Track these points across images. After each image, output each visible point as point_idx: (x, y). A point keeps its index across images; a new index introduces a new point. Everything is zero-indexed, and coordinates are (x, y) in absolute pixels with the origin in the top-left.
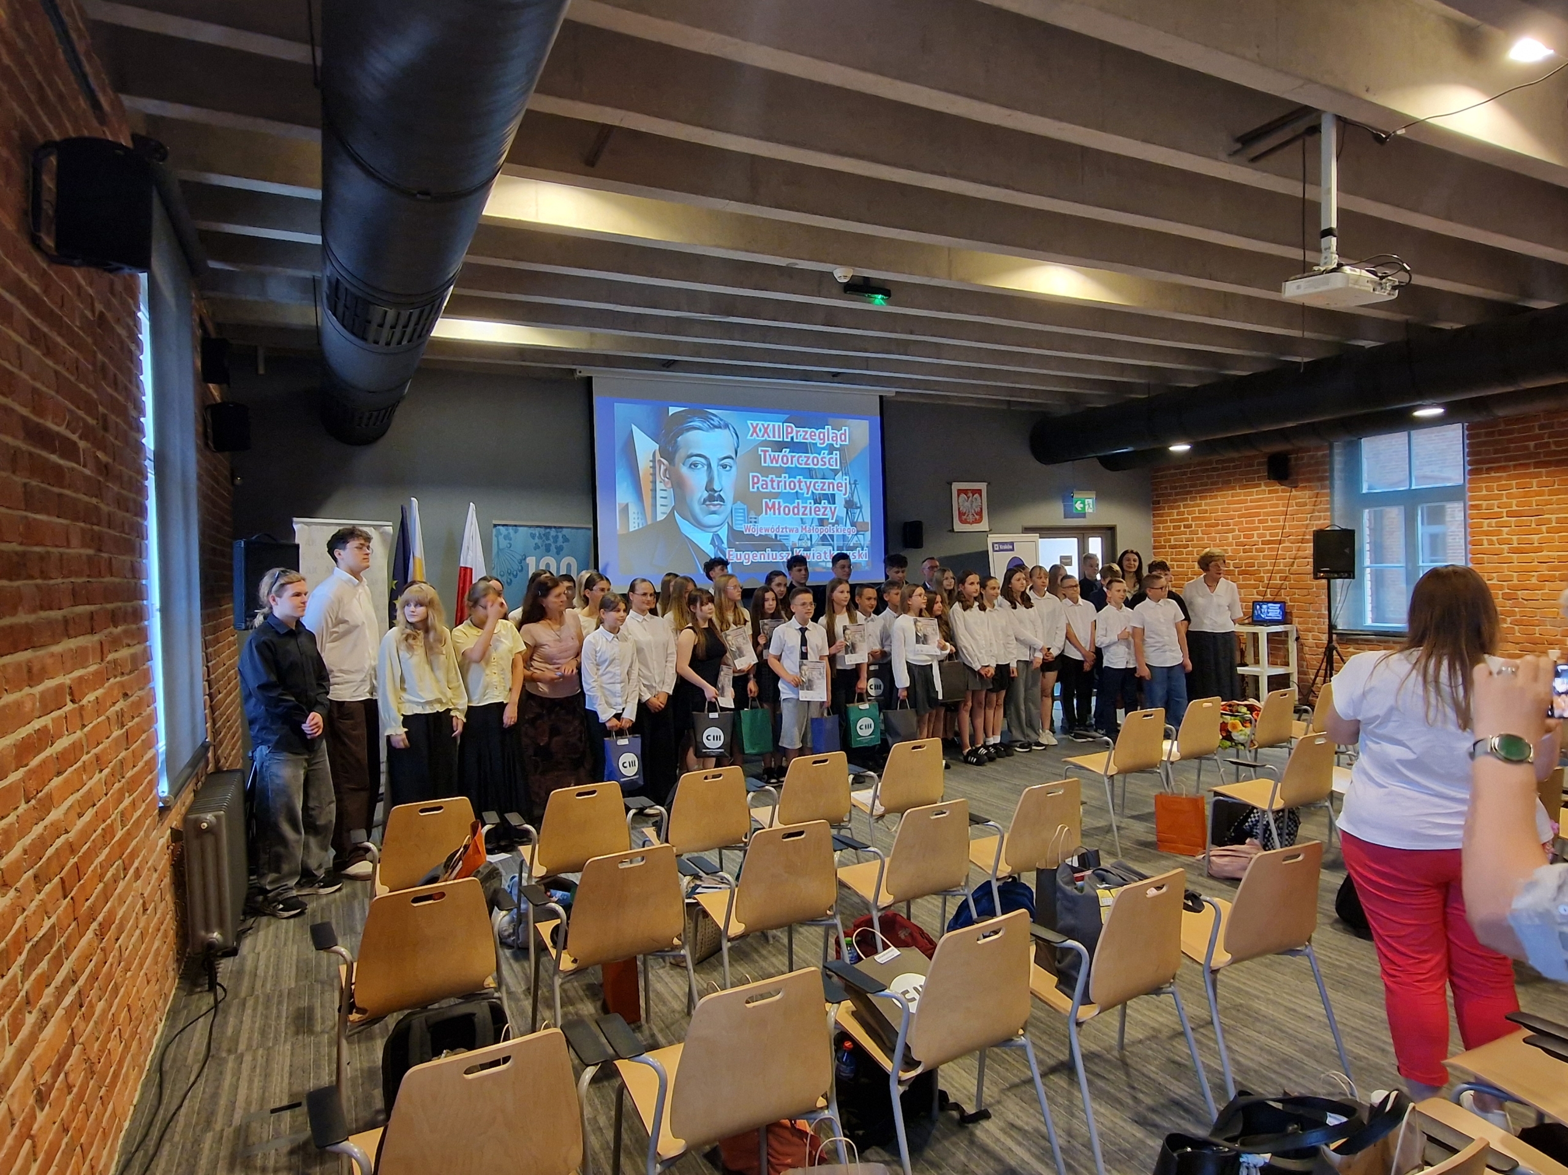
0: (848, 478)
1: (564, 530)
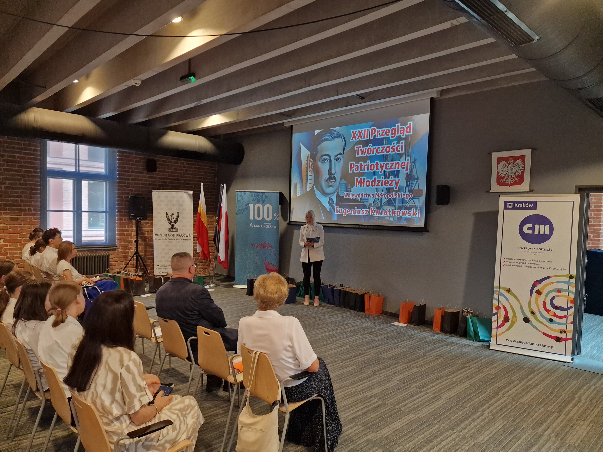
0: (409, 158)
1: (266, 193)
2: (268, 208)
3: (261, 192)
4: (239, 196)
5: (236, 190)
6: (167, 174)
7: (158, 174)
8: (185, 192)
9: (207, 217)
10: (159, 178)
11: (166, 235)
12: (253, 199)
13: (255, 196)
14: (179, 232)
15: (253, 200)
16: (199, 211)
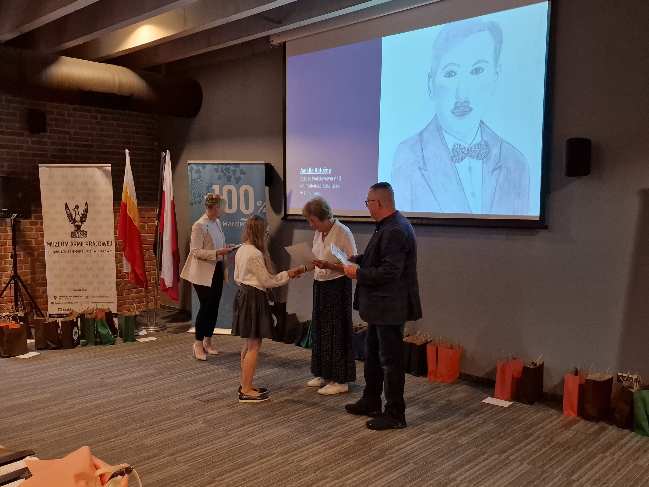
1: (241, 166)
2: (246, 192)
3: (233, 164)
4: (193, 172)
5: (189, 162)
6: (67, 136)
7: (49, 137)
8: (98, 167)
9: (139, 210)
10: (52, 144)
11: (66, 244)
12: (220, 176)
13: (222, 171)
14: (90, 238)
15: (220, 178)
16: (123, 200)
